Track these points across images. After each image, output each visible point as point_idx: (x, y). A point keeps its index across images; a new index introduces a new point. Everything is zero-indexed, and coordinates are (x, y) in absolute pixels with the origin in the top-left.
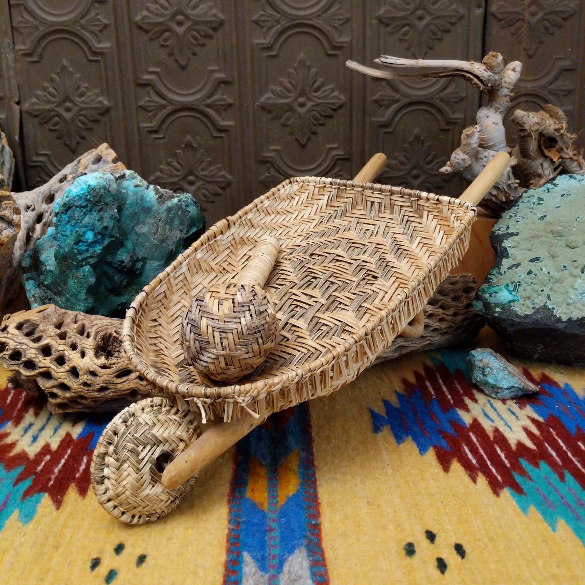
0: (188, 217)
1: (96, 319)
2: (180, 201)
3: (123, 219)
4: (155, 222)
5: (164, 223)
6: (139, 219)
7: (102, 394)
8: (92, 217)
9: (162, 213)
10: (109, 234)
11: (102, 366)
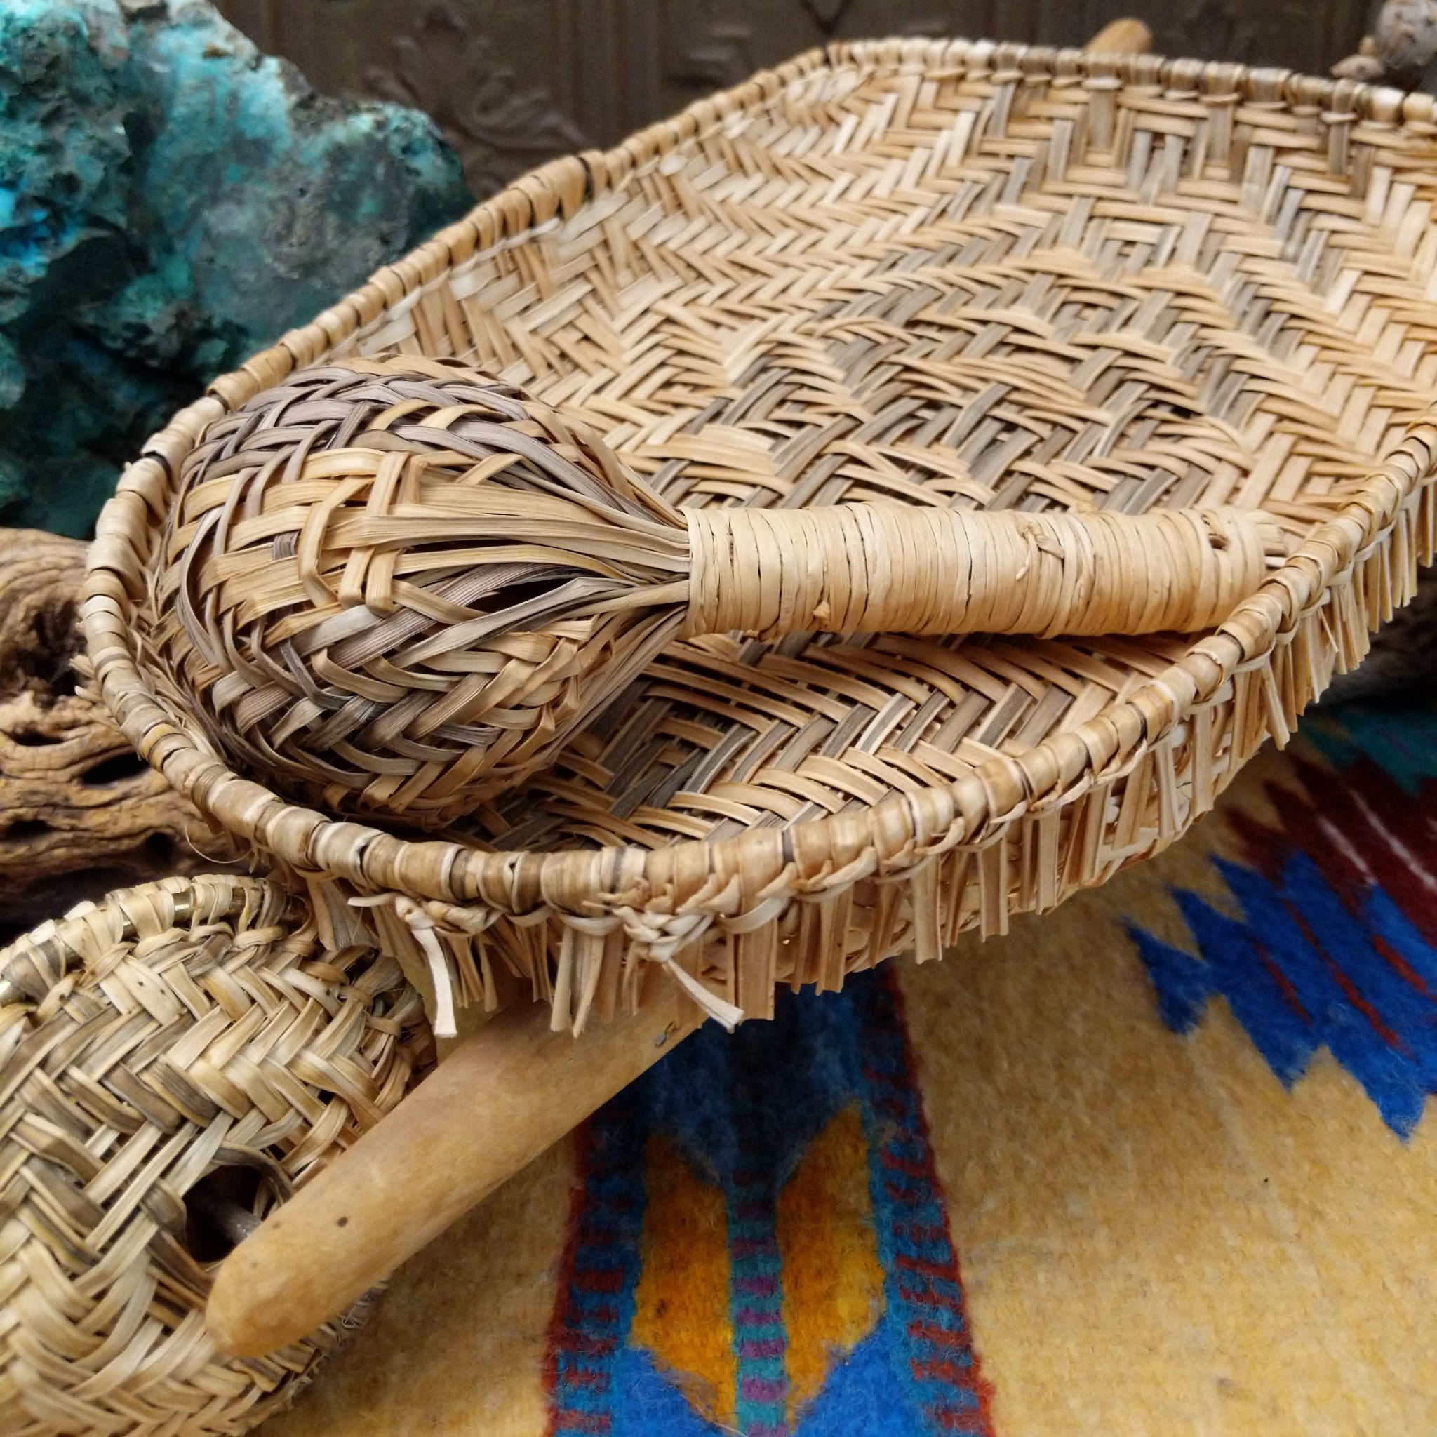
0: (411, 189)
1: (15, 542)
2: (380, 125)
3: (155, 176)
4: (284, 199)
5: (319, 203)
6: (218, 182)
7: (21, 850)
8: (12, 135)
9: (310, 166)
10: (83, 212)
11: (20, 731)
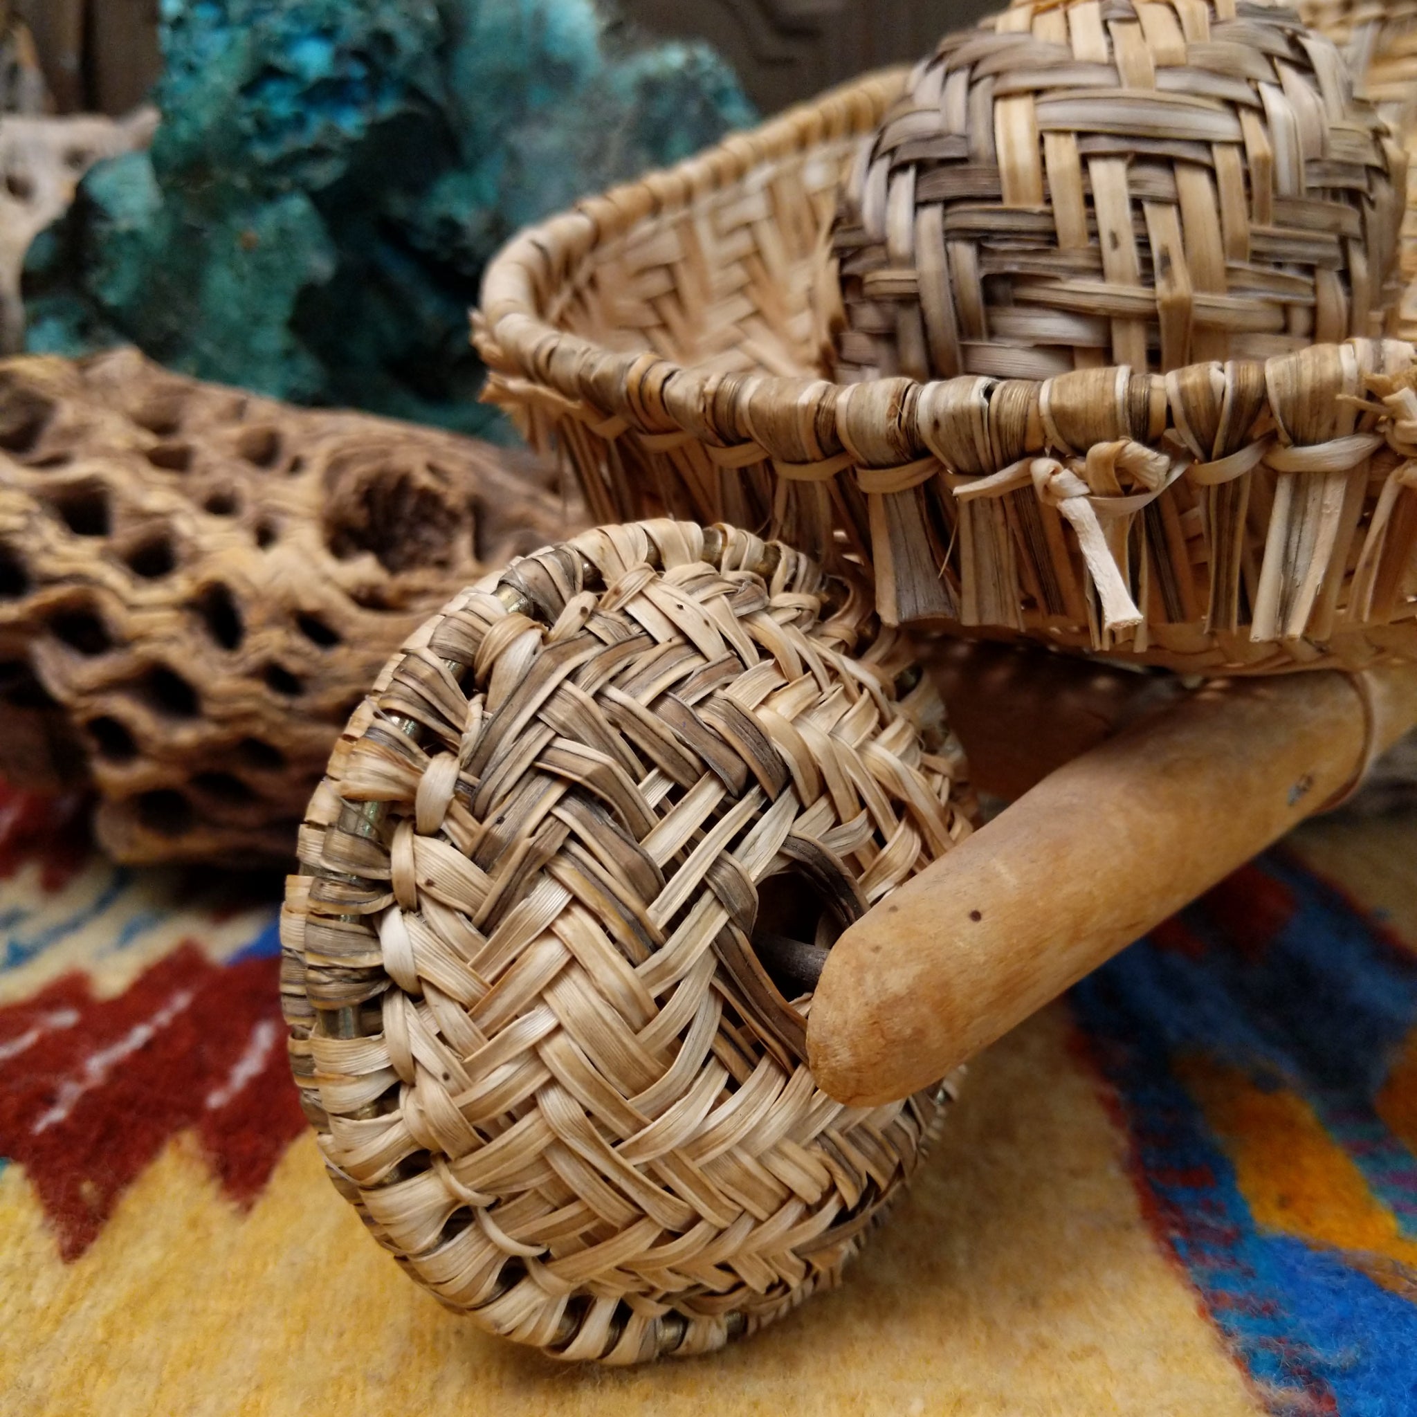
6: (523, 104)
9: (620, 98)
10: (400, 81)
11: (363, 595)
